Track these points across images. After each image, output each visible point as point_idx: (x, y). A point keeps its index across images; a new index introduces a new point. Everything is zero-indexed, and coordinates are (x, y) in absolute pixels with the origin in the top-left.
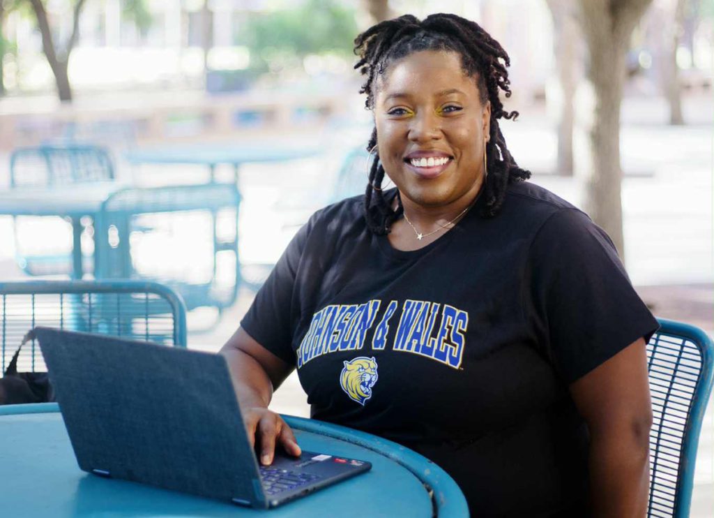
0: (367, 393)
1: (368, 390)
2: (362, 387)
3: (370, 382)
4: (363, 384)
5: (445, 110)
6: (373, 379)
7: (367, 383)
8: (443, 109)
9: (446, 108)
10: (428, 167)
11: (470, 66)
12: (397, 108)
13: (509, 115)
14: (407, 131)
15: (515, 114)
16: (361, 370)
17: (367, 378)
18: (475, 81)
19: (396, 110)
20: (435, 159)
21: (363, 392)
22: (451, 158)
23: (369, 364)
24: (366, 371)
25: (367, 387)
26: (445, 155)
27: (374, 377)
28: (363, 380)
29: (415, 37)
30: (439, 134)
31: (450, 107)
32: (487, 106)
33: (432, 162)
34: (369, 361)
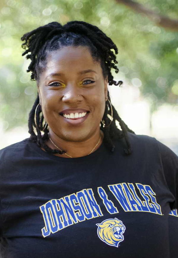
0: (120, 238)
1: (120, 236)
2: (116, 235)
3: (121, 231)
4: (116, 233)
5: (84, 83)
6: (122, 229)
7: (118, 232)
8: (83, 82)
9: (85, 81)
10: (75, 119)
11: (96, 54)
12: (54, 82)
13: (117, 83)
14: (61, 96)
15: (121, 83)
16: (111, 226)
17: (118, 229)
18: (100, 63)
19: (54, 83)
20: (79, 114)
21: (117, 238)
22: (88, 112)
23: (115, 222)
24: (115, 226)
25: (120, 234)
26: (84, 111)
27: (123, 227)
28: (115, 231)
29: (61, 36)
30: (81, 99)
31: (87, 81)
32: (106, 79)
33: (77, 115)
34: (114, 221)
